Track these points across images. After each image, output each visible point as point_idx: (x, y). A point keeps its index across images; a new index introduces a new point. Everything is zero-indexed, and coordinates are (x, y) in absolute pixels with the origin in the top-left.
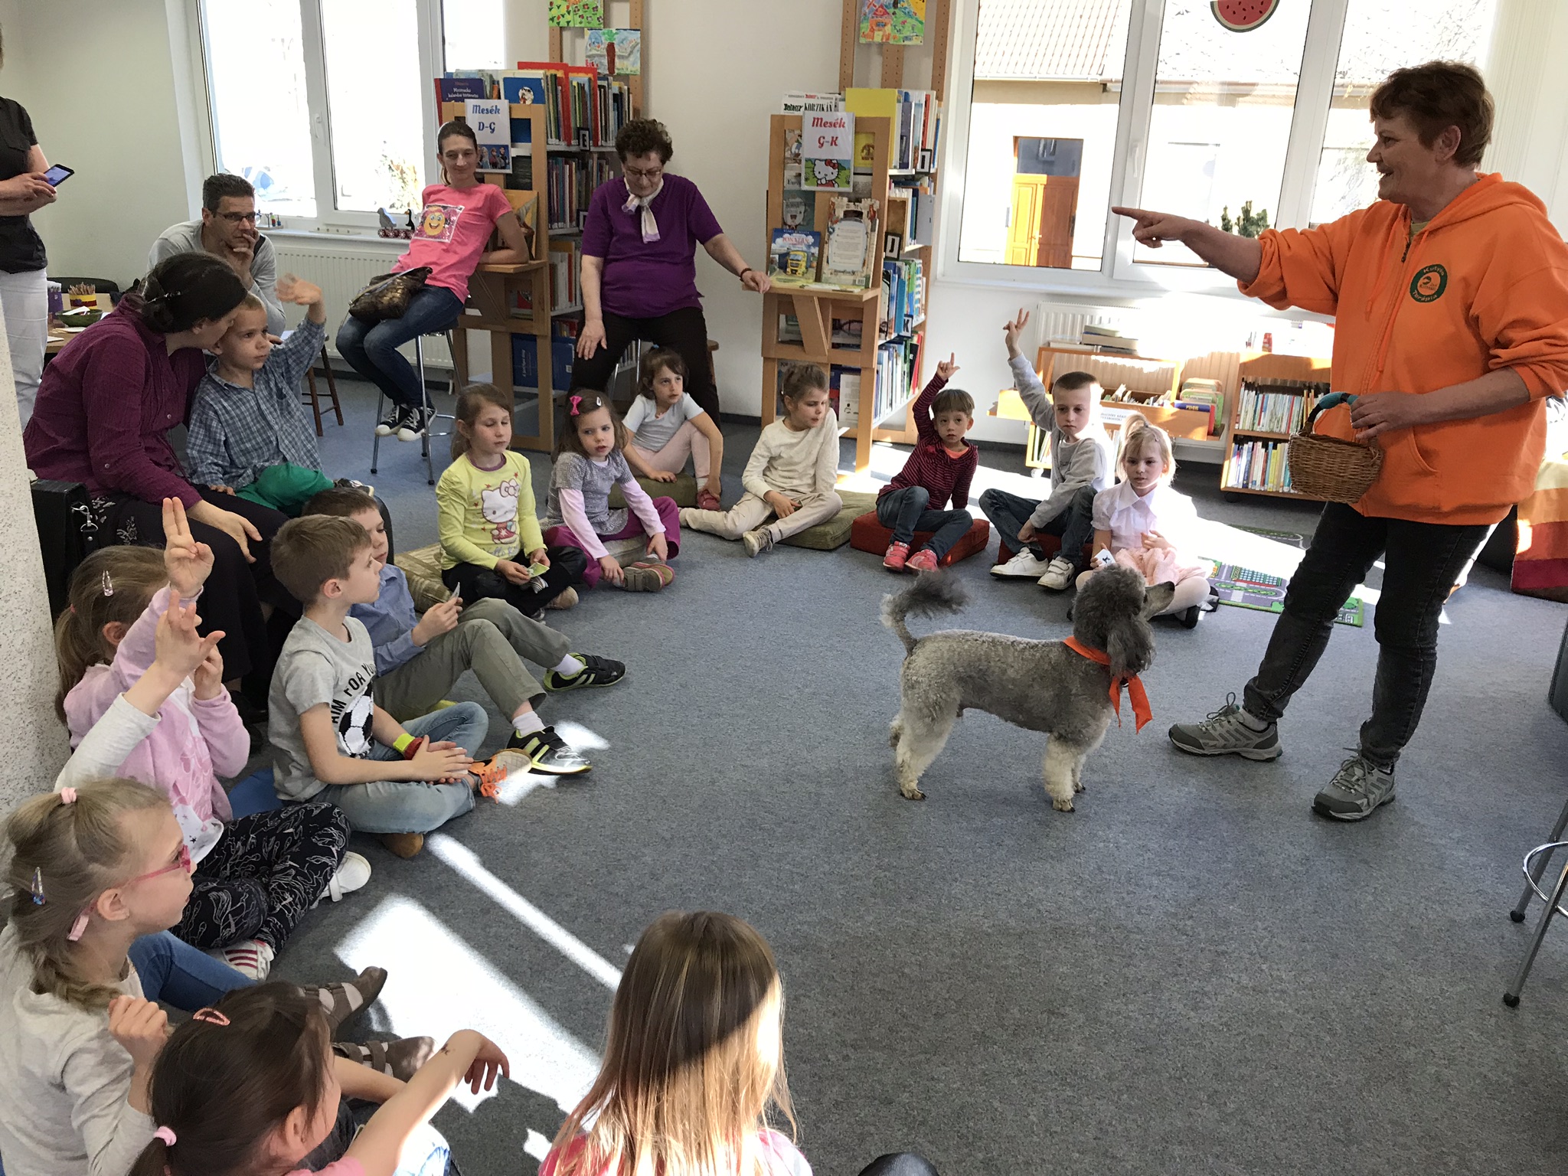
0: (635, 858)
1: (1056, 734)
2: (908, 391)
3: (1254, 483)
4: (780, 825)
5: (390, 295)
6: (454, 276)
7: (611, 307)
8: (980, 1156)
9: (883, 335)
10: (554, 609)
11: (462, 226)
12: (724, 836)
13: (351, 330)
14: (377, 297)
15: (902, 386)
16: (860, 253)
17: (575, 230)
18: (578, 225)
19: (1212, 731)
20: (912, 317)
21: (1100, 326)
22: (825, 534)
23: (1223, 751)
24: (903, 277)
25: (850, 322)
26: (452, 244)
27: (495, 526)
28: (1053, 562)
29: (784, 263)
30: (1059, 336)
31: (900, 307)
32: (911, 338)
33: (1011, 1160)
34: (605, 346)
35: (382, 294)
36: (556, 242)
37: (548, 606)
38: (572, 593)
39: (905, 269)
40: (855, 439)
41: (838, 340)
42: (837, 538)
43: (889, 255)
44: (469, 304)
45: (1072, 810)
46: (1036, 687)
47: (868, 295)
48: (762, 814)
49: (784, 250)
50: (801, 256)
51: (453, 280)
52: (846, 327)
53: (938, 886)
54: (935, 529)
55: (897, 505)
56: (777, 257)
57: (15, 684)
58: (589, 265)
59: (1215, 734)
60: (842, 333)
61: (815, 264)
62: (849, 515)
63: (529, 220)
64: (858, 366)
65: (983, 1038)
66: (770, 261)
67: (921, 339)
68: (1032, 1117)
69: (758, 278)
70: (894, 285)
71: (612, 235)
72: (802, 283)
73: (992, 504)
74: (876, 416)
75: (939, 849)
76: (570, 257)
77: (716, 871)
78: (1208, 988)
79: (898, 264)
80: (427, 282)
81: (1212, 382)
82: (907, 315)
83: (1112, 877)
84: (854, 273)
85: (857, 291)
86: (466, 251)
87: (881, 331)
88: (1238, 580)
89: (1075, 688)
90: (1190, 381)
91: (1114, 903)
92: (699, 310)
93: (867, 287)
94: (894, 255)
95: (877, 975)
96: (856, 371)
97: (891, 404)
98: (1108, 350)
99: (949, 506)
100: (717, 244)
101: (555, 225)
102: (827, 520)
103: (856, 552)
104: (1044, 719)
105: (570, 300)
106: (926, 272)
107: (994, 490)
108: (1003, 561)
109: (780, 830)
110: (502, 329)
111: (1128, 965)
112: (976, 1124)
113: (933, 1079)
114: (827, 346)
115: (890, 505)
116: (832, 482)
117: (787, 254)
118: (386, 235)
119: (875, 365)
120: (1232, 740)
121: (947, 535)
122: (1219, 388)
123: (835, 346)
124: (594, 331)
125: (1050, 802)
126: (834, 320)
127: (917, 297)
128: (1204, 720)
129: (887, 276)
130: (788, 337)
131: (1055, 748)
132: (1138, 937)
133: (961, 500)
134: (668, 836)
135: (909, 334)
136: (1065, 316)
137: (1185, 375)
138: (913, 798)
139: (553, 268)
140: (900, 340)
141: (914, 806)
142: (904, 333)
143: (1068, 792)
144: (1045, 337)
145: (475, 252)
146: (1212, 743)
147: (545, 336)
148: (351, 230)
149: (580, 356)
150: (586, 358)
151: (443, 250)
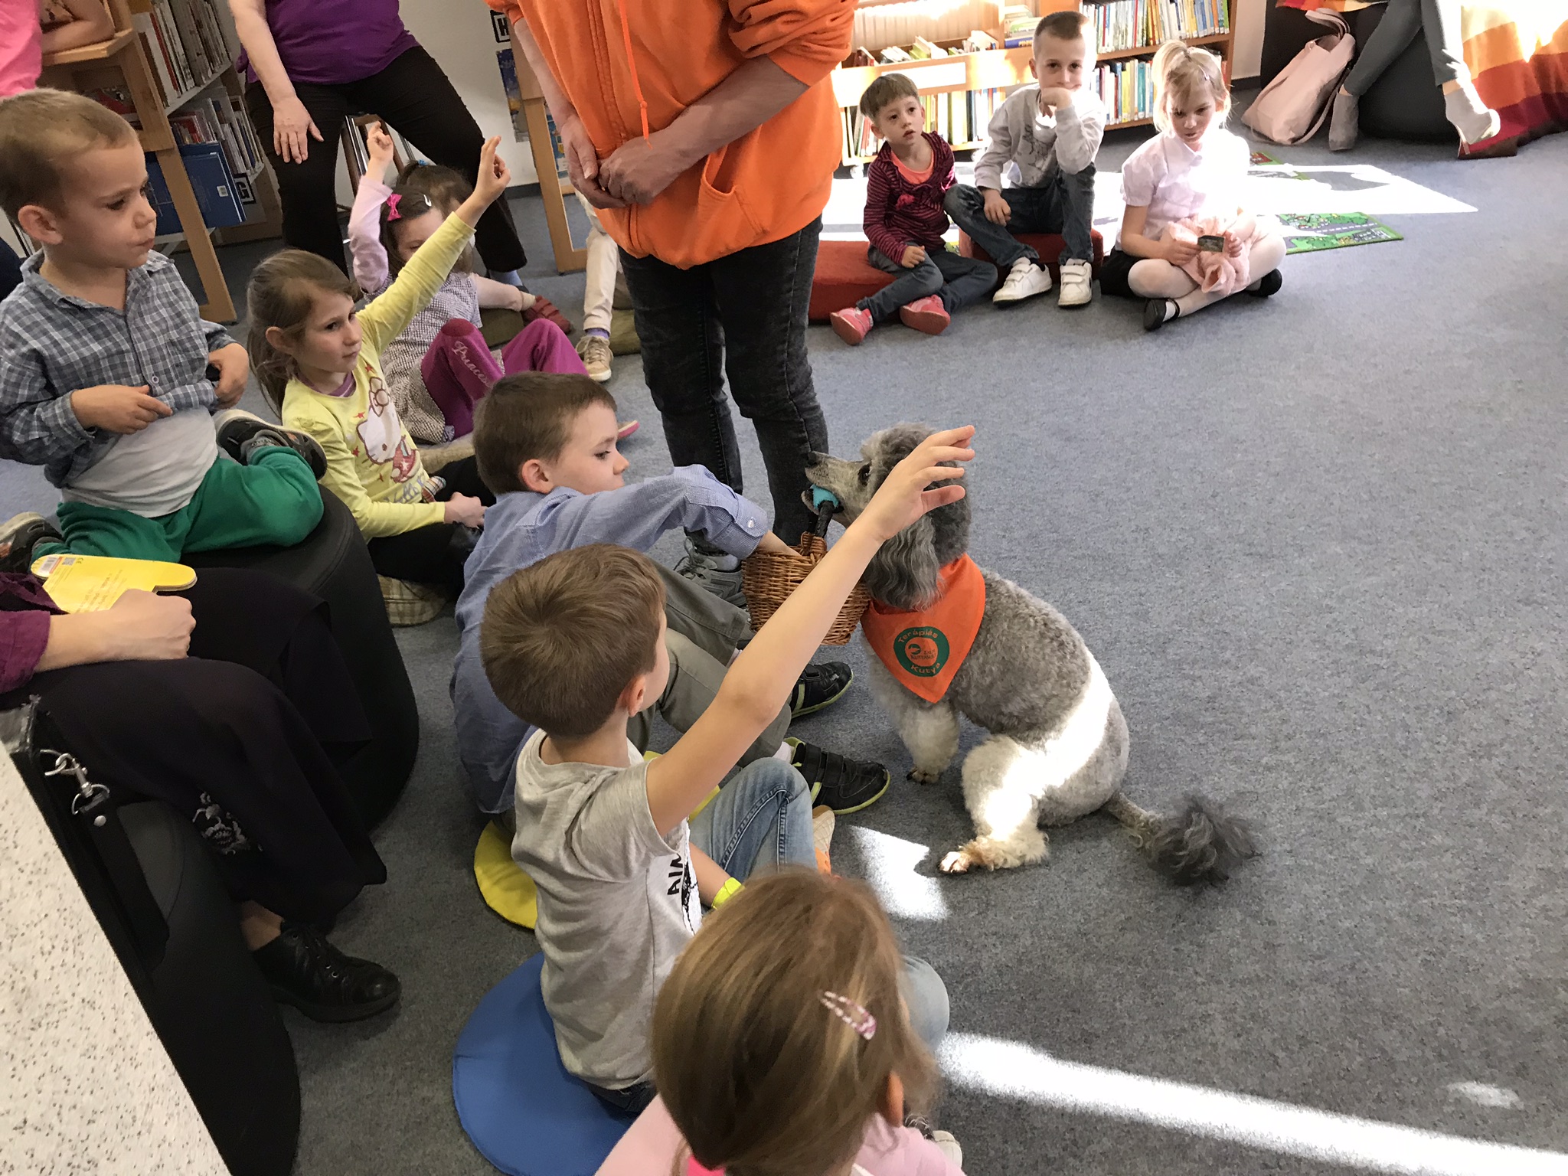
27: (392, 464)
28: (1064, 268)
34: (318, 136)
58: (249, 10)
73: (971, 207)
76: (152, 18)
107: (964, 187)
108: (1001, 283)
145: (33, 37)
147: (169, 151)
149: (287, 160)
150: (299, 161)
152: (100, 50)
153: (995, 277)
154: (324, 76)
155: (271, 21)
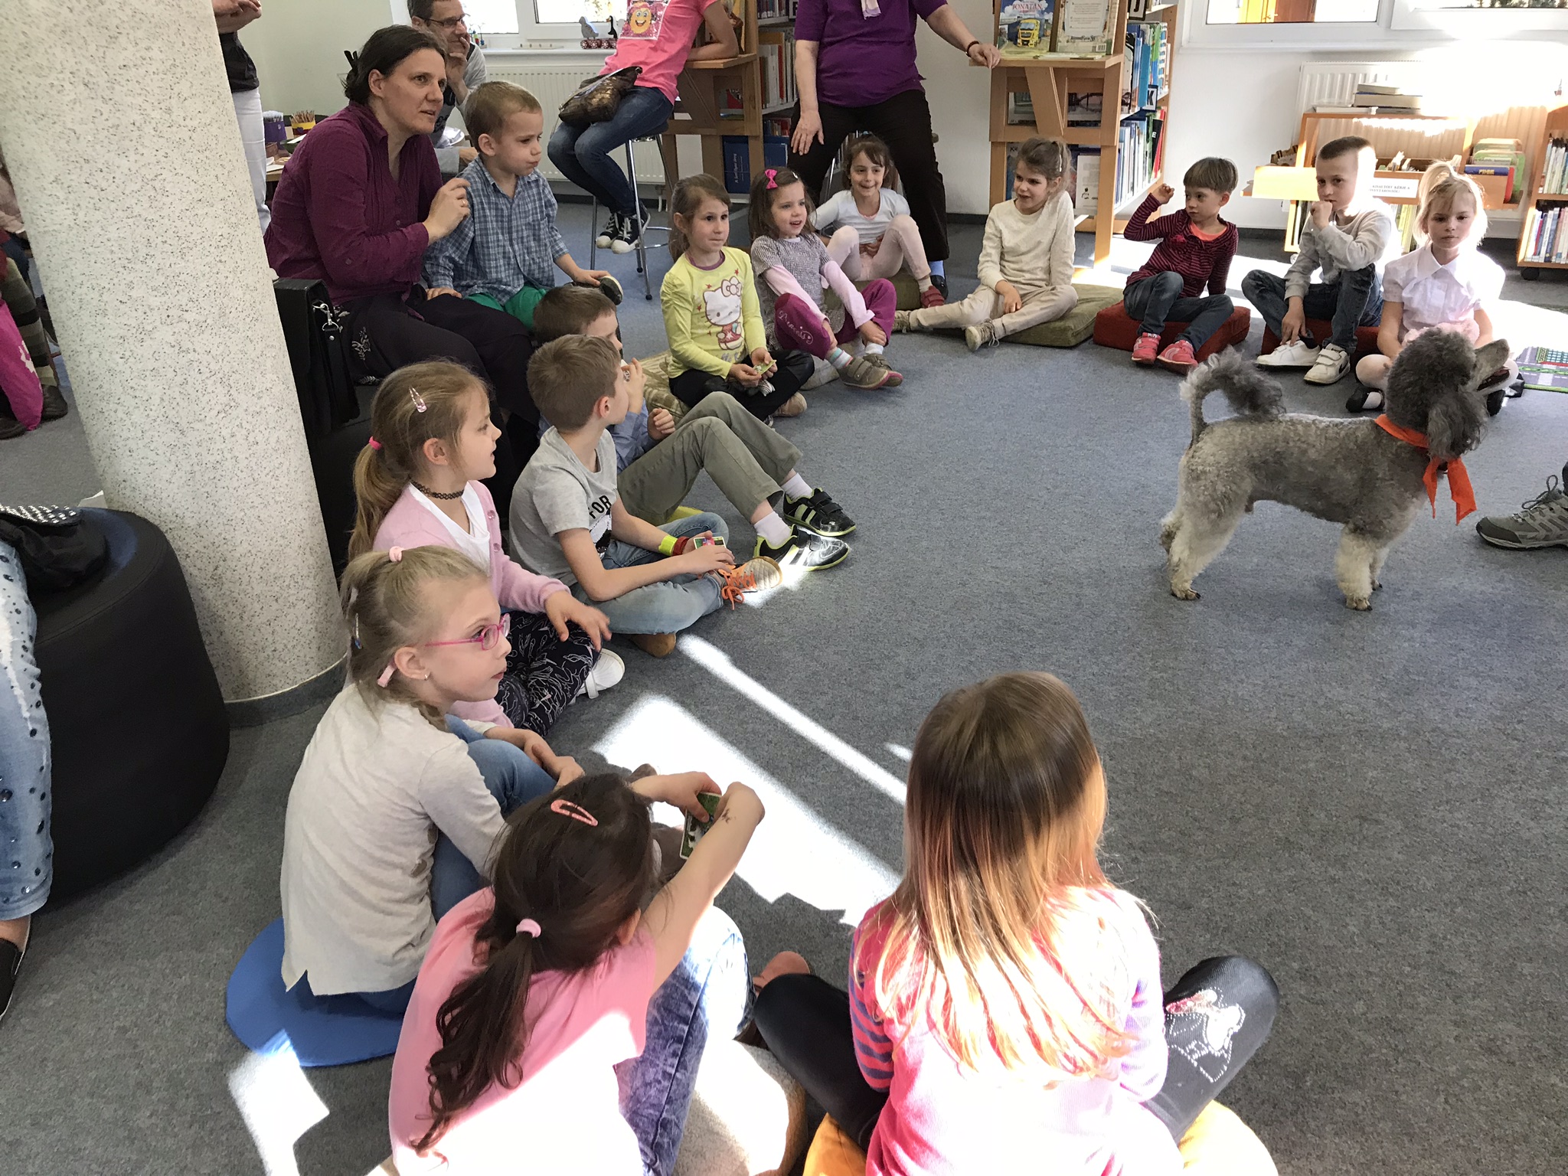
0: (888, 658)
1: (1351, 526)
2: (1150, 173)
3: (1559, 255)
4: (1040, 626)
5: (599, 96)
6: (663, 75)
7: (829, 97)
8: (1295, 965)
9: (1126, 108)
10: (782, 417)
11: (670, 21)
12: (979, 637)
13: (562, 136)
14: (586, 99)
15: (1144, 168)
16: (1101, 16)
17: (784, 19)
18: (787, 14)
19: (1530, 521)
20: (1156, 87)
21: (1376, 84)
22: (1065, 330)
23: (1544, 543)
24: (1147, 41)
25: (1088, 96)
26: (659, 42)
27: (720, 329)
28: (1323, 352)
29: (1014, 34)
30: (1325, 100)
31: (1143, 78)
32: (1154, 112)
33: (1331, 972)
34: (821, 140)
35: (592, 95)
36: (766, 33)
37: (776, 413)
38: (800, 399)
39: (1149, 32)
40: (1094, 233)
41: (1076, 117)
42: (1078, 333)
43: (1134, 14)
44: (679, 107)
45: (1369, 609)
46: (1340, 469)
47: (1111, 62)
48: (1020, 615)
49: (1014, 19)
50: (1034, 25)
51: (661, 80)
52: (1084, 102)
53: (1222, 689)
54: (1190, 318)
55: (1147, 294)
56: (1006, 27)
57: (274, 483)
58: (804, 50)
59: (1536, 525)
60: (1079, 109)
61: (1049, 32)
62: (1090, 309)
63: (737, 10)
64: (1098, 146)
65: (1288, 844)
66: (999, 33)
67: (1164, 115)
68: (1352, 928)
69: (986, 52)
70: (1139, 49)
71: (827, 15)
72: (1035, 53)
73: (1258, 286)
74: (1117, 200)
75: (1220, 650)
76: (780, 48)
77: (975, 671)
78: (1550, 797)
79: (1143, 27)
80: (637, 83)
81: (1511, 142)
82: (1151, 86)
83: (1421, 678)
84: (1093, 38)
85: (1098, 57)
86: (673, 49)
87: (1124, 103)
88: (1545, 363)
89: (1382, 470)
90: (1483, 141)
91: (1426, 705)
92: (921, 94)
93: (1108, 54)
94: (1140, 14)
95: (1162, 777)
96: (1096, 151)
97: (1133, 188)
98: (1386, 111)
99: (1205, 294)
100: (940, 17)
101: (764, 14)
102: (1064, 315)
103: (1099, 348)
104: (1344, 508)
105: (781, 96)
106: (1171, 39)
107: (1260, 272)
108: (1268, 349)
109: (1041, 631)
110: (713, 132)
111: (1450, 771)
112: (1287, 933)
113: (1234, 884)
114: (1063, 124)
115: (1139, 294)
116: (1069, 272)
117: (1018, 23)
118: (589, 47)
119: (1117, 143)
120: (1556, 531)
121: (1205, 323)
122: (1518, 147)
123: (1072, 124)
124: (810, 124)
125: (1343, 601)
126: (1070, 95)
127: (1161, 66)
128: (1519, 510)
129: (1131, 40)
130: (1017, 118)
131: (1350, 542)
132: (1458, 741)
133: (1218, 287)
134: (920, 637)
135: (1153, 108)
136: (1333, 76)
137: (1477, 135)
138: (1186, 598)
139: (763, 62)
140: (1142, 115)
141: (1188, 607)
142: (1147, 107)
143: (1366, 590)
144: (1309, 99)
145: (684, 48)
146: (1531, 535)
147: (756, 137)
148: (554, 44)
149: (794, 152)
150: (802, 154)
151: (651, 48)
152: (719, 64)
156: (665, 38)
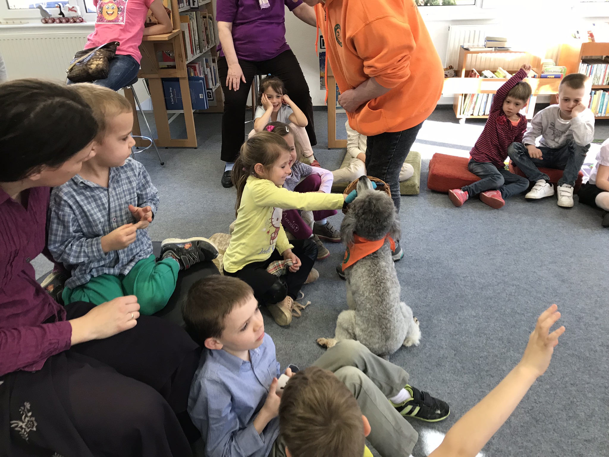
5: (96, 63)
6: (131, 47)
11: (130, 12)
14: (86, 65)
17: (188, 8)
18: (189, 5)
22: (414, 186)
26: (126, 25)
28: (560, 188)
36: (184, 17)
38: (315, 272)
51: (131, 50)
58: (225, 28)
63: (167, 4)
73: (519, 153)
76: (189, 24)
80: (117, 53)
86: (135, 30)
100: (303, 9)
101: (181, 6)
105: (192, 53)
110: (157, 76)
118: (46, 22)
124: (236, 71)
139: (183, 33)
145: (141, 29)
147: (184, 78)
148: (22, 21)
149: (230, 89)
150: (235, 90)
151: (121, 30)
152: (165, 37)
153: (528, 185)
154: (250, 57)
155: (233, 34)
156: (130, 24)
